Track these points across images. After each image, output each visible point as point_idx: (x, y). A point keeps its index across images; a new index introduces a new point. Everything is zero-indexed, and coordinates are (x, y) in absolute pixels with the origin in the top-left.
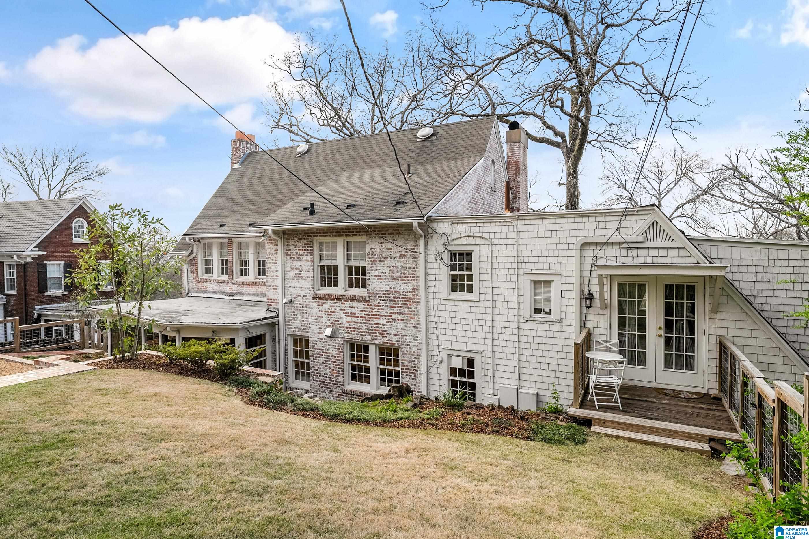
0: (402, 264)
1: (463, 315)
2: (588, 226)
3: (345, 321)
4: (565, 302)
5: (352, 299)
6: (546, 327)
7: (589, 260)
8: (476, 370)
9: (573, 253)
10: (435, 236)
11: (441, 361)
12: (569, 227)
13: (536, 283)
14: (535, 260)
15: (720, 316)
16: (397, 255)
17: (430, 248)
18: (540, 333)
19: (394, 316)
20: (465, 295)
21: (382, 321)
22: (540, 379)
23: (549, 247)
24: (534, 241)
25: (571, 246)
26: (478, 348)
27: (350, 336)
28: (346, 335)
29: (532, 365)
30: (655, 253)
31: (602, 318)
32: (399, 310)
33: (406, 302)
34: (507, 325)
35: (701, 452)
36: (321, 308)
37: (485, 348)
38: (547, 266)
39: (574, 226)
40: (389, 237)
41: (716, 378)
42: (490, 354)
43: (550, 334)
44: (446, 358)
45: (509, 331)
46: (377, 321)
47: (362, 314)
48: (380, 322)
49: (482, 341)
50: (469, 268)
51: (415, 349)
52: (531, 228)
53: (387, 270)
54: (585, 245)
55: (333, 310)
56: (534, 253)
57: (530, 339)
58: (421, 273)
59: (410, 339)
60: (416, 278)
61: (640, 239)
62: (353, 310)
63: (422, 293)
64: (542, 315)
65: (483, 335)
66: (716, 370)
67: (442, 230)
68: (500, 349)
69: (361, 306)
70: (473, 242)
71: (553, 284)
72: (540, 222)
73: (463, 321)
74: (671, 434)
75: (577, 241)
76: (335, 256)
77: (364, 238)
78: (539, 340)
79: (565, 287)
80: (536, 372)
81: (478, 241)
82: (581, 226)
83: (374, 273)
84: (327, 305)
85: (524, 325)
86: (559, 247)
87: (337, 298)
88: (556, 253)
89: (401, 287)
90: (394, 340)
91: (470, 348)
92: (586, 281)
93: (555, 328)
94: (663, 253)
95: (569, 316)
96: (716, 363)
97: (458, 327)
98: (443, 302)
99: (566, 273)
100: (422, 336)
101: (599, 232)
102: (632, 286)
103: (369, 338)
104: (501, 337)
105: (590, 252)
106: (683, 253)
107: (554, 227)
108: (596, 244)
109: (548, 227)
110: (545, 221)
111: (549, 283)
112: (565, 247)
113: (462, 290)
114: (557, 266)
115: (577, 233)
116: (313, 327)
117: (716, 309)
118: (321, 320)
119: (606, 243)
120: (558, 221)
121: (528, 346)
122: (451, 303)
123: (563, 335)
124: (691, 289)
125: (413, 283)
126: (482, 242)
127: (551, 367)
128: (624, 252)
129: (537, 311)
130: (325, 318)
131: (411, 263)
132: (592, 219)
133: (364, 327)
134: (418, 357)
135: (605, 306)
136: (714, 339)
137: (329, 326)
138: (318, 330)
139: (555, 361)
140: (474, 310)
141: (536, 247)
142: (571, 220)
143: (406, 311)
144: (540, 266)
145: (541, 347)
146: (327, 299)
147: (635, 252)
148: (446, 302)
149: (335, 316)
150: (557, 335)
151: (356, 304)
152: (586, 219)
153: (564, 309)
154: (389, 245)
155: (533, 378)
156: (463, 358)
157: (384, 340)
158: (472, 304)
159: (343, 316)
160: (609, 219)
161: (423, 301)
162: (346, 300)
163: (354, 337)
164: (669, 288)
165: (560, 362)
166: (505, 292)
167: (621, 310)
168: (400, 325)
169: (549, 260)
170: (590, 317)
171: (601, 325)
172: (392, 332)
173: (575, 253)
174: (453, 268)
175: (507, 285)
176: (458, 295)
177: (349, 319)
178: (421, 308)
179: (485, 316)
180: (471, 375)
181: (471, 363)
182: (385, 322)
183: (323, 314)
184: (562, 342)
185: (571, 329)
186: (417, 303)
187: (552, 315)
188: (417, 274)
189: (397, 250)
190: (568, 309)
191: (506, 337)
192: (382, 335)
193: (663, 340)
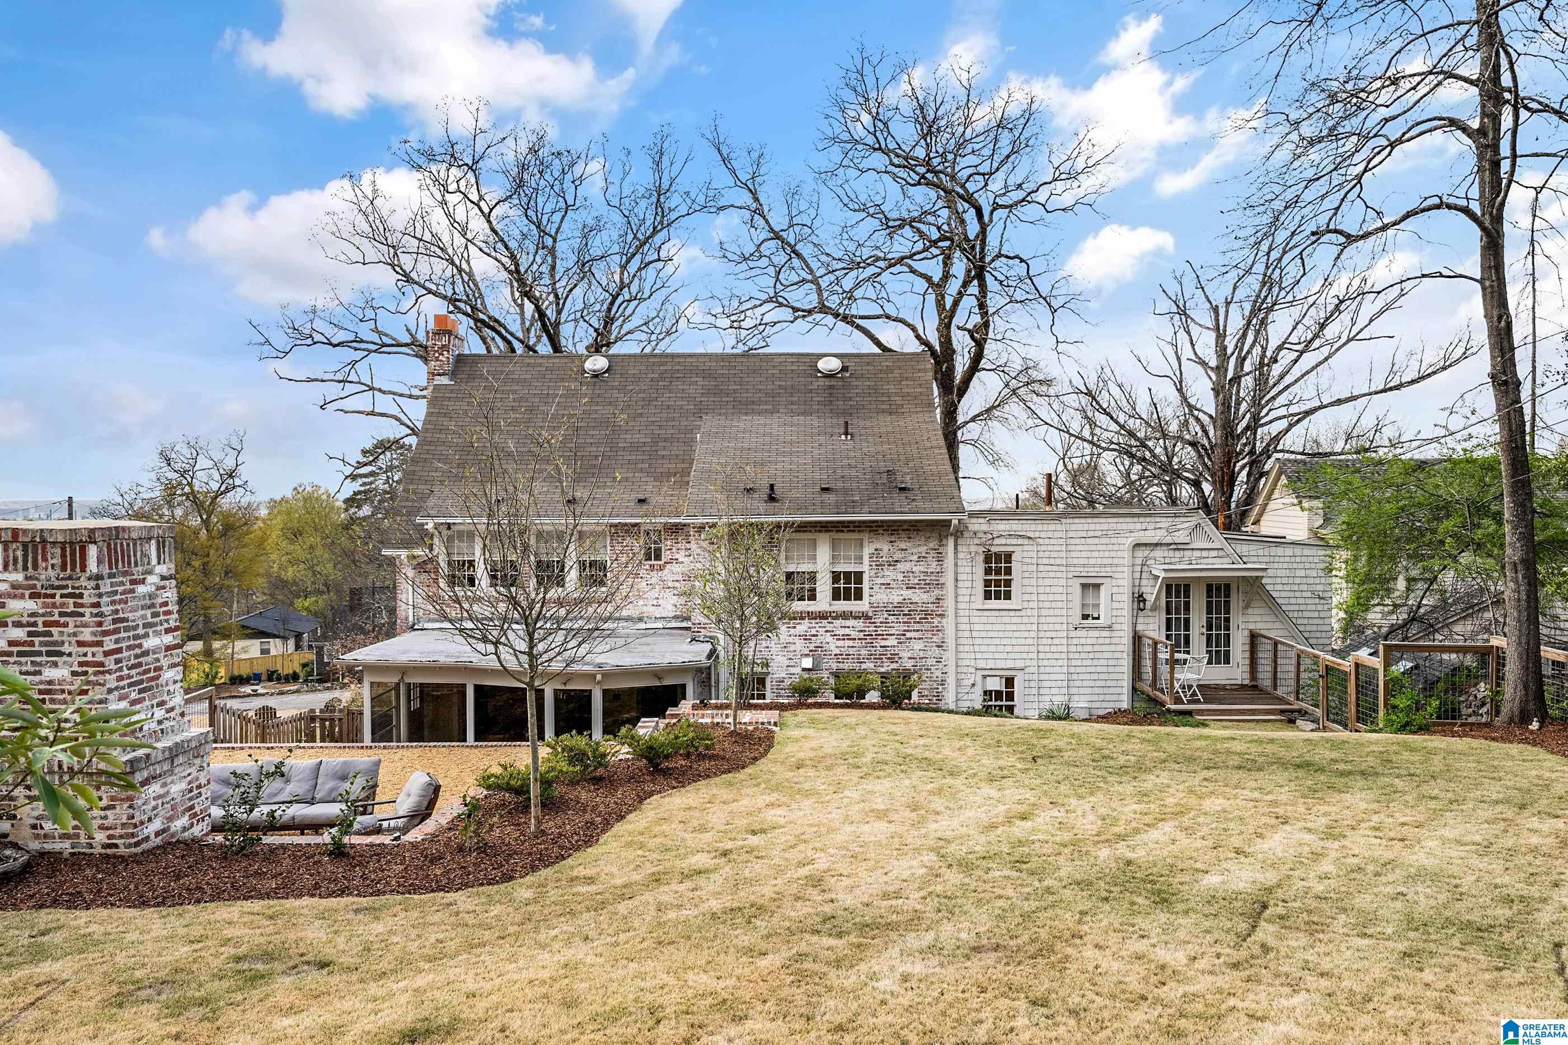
0: (922, 569)
1: (1002, 627)
2: (1139, 526)
3: (833, 646)
4: (1115, 605)
5: (845, 616)
6: (1096, 633)
7: (1139, 561)
8: (1016, 689)
9: (1125, 554)
10: (966, 534)
11: (973, 685)
12: (1120, 527)
13: (1085, 586)
14: (1084, 562)
15: (1250, 611)
16: (915, 558)
17: (960, 548)
18: (1089, 641)
19: (909, 635)
20: (1002, 604)
21: (892, 642)
22: (1089, 691)
23: (1099, 548)
24: (1083, 541)
25: (1122, 547)
26: (1019, 664)
27: (841, 666)
28: (834, 666)
29: (1081, 677)
30: (1197, 554)
31: (1151, 620)
32: (917, 627)
33: (927, 614)
34: (1053, 634)
35: (1281, 721)
36: (792, 631)
37: (1028, 663)
38: (1097, 568)
39: (1125, 526)
40: (903, 534)
41: (1247, 668)
42: (1034, 670)
43: (1101, 641)
44: (979, 679)
45: (1056, 641)
46: (883, 643)
47: (861, 635)
48: (888, 643)
49: (1025, 656)
50: (1008, 571)
51: (938, 673)
52: (1080, 527)
53: (900, 577)
54: (1138, 545)
55: (814, 632)
56: (1084, 554)
57: (1080, 648)
58: (949, 579)
59: (931, 662)
60: (941, 586)
61: (1187, 540)
62: (847, 631)
63: (949, 603)
64: (1090, 621)
65: (1026, 649)
66: (1247, 662)
67: (976, 528)
68: (1045, 663)
69: (859, 624)
70: (1014, 541)
71: (1102, 588)
72: (1089, 520)
73: (1001, 634)
74: (1253, 712)
75: (1130, 541)
76: (814, 558)
77: (865, 536)
78: (1089, 648)
79: (1115, 590)
80: (1085, 683)
81: (1020, 541)
82: (1132, 526)
83: (879, 581)
84: (803, 627)
85: (1073, 634)
86: (1110, 547)
87: (823, 616)
88: (1107, 554)
89: (918, 596)
90: (909, 664)
91: (1010, 664)
92: (1137, 582)
93: (1105, 634)
94: (1205, 554)
95: (1120, 620)
96: (1247, 655)
97: (995, 641)
98: (976, 613)
99: (1116, 575)
100: (949, 656)
101: (1149, 533)
102: (1178, 586)
103: (872, 665)
104: (1047, 649)
105: (1141, 553)
106: (1221, 553)
107: (1105, 526)
108: (1146, 545)
109: (1098, 527)
110: (1096, 520)
111: (1097, 586)
112: (1116, 547)
113: (998, 597)
114: (1108, 568)
115: (1127, 533)
116: (779, 659)
117: (1247, 607)
118: (792, 648)
119: (1156, 545)
120: (1109, 520)
121: (1077, 656)
122: (986, 613)
123: (1113, 640)
124: (1228, 587)
125: (937, 592)
126: (1026, 542)
127: (1102, 676)
128: (1171, 553)
129: (1085, 617)
130: (799, 645)
131: (934, 566)
132: (1142, 519)
133: (864, 652)
134: (943, 682)
135: (1155, 608)
136: (1246, 633)
137: (807, 655)
138: (787, 663)
139: (1105, 669)
140: (1014, 620)
141: (1086, 548)
142: (1121, 520)
143: (927, 627)
144: (1090, 569)
145: (1091, 656)
146: (802, 618)
147: (1181, 554)
148: (980, 613)
149: (817, 641)
150: (1107, 641)
151: (851, 622)
152: (1136, 520)
153: (1115, 613)
154: (903, 546)
155: (1082, 691)
156: (1001, 677)
157: (894, 666)
158: (1012, 613)
159: (829, 639)
160: (1158, 519)
161: (951, 612)
162: (836, 618)
163: (846, 666)
164: (1209, 587)
165: (1111, 669)
166: (1051, 597)
167: (1168, 611)
168: (918, 646)
169: (1099, 561)
170: (1140, 620)
171: (1151, 627)
172: (905, 655)
173: (1127, 554)
174: (988, 571)
175: (1054, 590)
176: (993, 604)
177: (841, 643)
178: (948, 624)
179: (1029, 627)
180: (1010, 696)
181: (1010, 682)
182: (895, 643)
183: (797, 640)
184: (1113, 648)
185: (1122, 634)
186: (942, 616)
187: (1101, 621)
188: (942, 580)
189: (915, 551)
190: (1119, 613)
191: (1054, 649)
192: (891, 660)
193: (1205, 638)
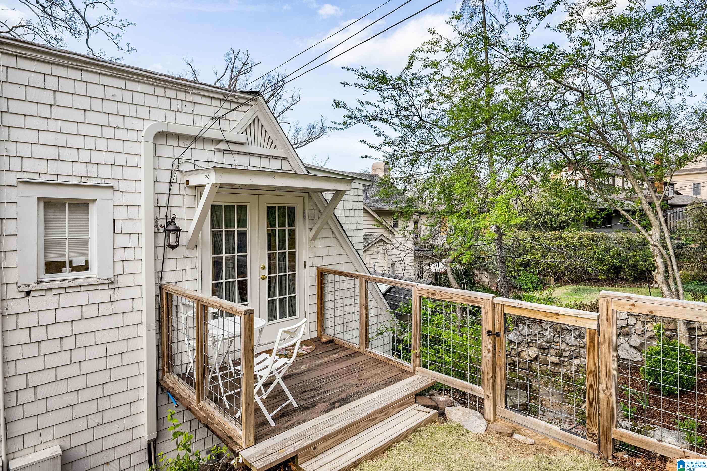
2: (164, 103)
4: (121, 241)
6: (80, 298)
7: (167, 164)
9: (140, 149)
12: (127, 96)
13: (50, 204)
14: (52, 153)
15: (317, 243)
18: (64, 315)
23: (83, 129)
24: (45, 111)
25: (133, 135)
30: (256, 162)
31: (189, 264)
38: (80, 169)
39: (138, 98)
41: (315, 317)
43: (90, 311)
52: (36, 80)
61: (242, 139)
64: (66, 274)
71: (93, 209)
75: (147, 128)
79: (121, 213)
82: (151, 101)
85: (19, 305)
86: (108, 132)
88: (102, 144)
92: (163, 201)
93: (101, 295)
94: (265, 163)
95: (130, 267)
96: (315, 299)
99: (123, 186)
101: (183, 119)
102: (229, 210)
105: (169, 149)
106: (284, 165)
107: (98, 91)
108: (178, 136)
109: (81, 88)
111: (82, 206)
112: (120, 135)
114: (105, 171)
115: (143, 112)
117: (314, 238)
119: (195, 139)
120: (105, 80)
121: (31, 350)
123: (118, 307)
124: (292, 211)
128: (220, 156)
129: (54, 267)
132: (170, 93)
135: (194, 243)
136: (314, 272)
141: (52, 125)
142: (131, 85)
144: (65, 168)
145: (69, 343)
150: (106, 309)
152: (160, 91)
153: (120, 254)
160: (198, 99)
164: (271, 213)
169: (84, 156)
170: (170, 265)
171: (189, 275)
173: (143, 149)
184: (117, 321)
185: (135, 292)
187: (93, 271)
190: (130, 254)
193: (266, 283)
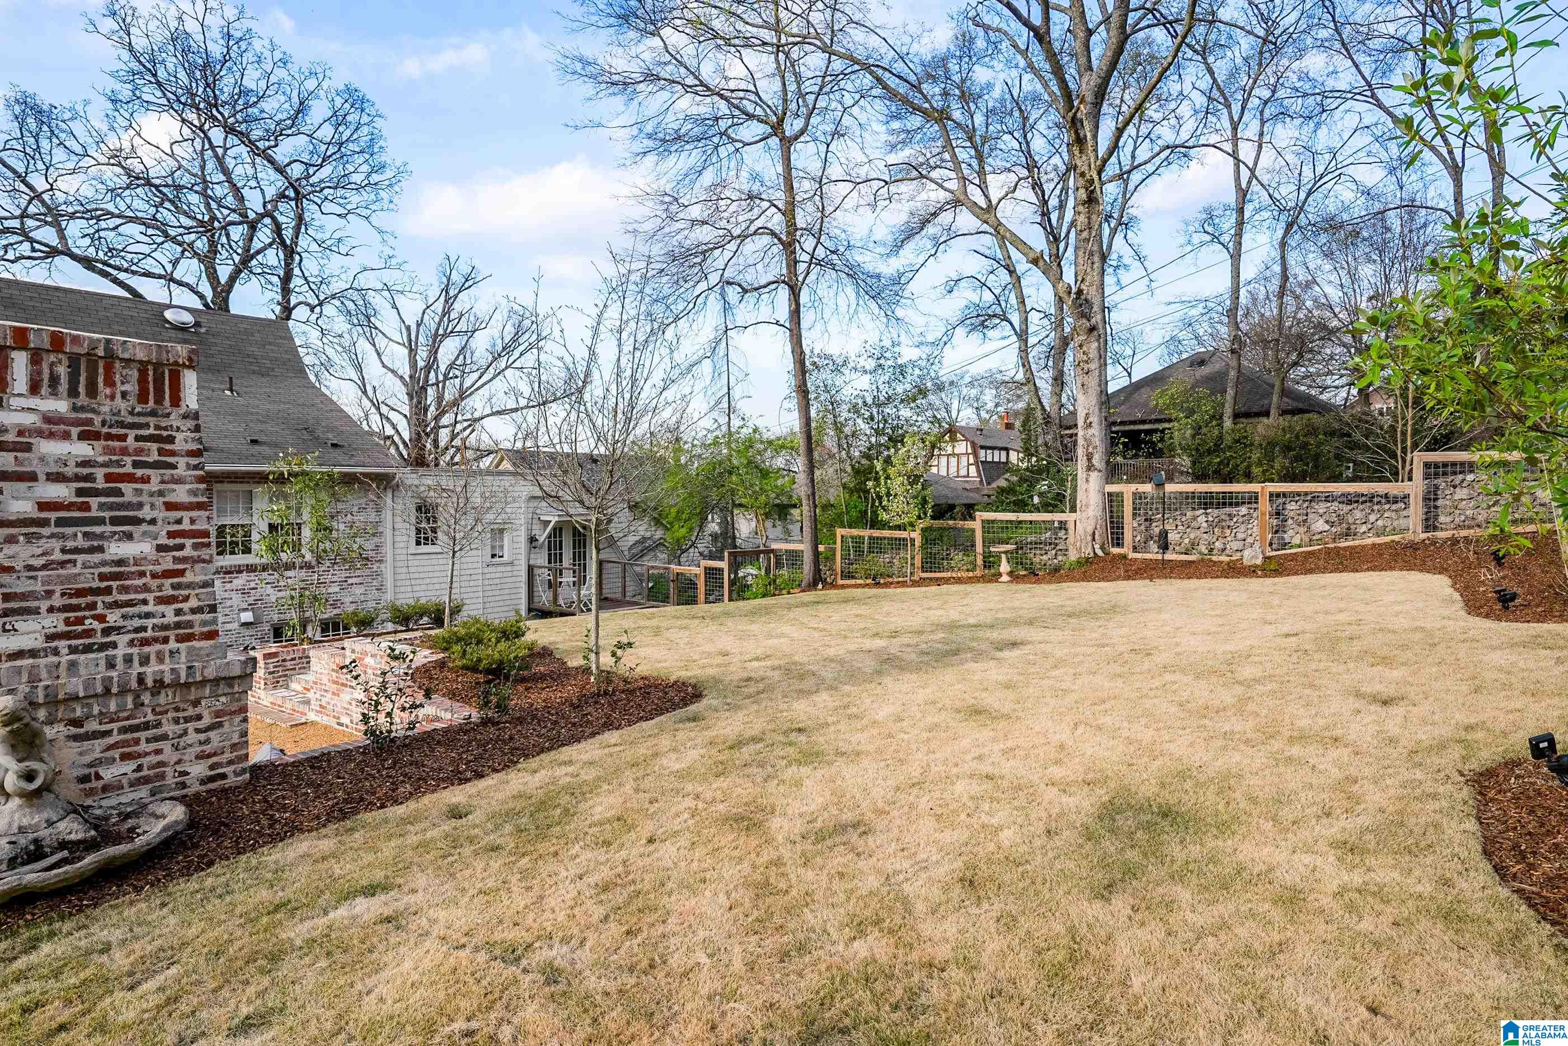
0: (362, 519)
1: (430, 569)
3: (275, 598)
4: (516, 546)
6: (502, 569)
7: (531, 510)
13: (494, 531)
16: (356, 509)
17: (396, 500)
18: (497, 575)
19: (350, 581)
20: (430, 548)
21: (335, 589)
25: (519, 499)
27: (282, 616)
28: (276, 618)
29: (492, 605)
30: (567, 504)
31: (539, 556)
32: (357, 573)
33: (367, 562)
34: (471, 572)
36: (228, 586)
43: (504, 575)
45: (474, 577)
47: (303, 585)
48: (330, 590)
50: (435, 520)
52: (490, 483)
54: (531, 499)
55: (252, 585)
57: (491, 582)
58: (387, 528)
60: (380, 534)
61: (560, 494)
62: (288, 582)
63: (388, 550)
64: (497, 559)
67: (410, 482)
68: (466, 596)
69: (302, 574)
70: (441, 494)
71: (506, 532)
72: (496, 478)
73: (431, 575)
75: (526, 495)
76: (249, 510)
78: (498, 581)
79: (515, 533)
80: (495, 610)
81: (445, 494)
84: (240, 581)
85: (486, 570)
87: (261, 568)
90: (351, 609)
92: (530, 527)
93: (509, 568)
94: (572, 504)
95: (518, 557)
97: (428, 581)
98: (410, 557)
99: (516, 522)
100: (388, 597)
102: (556, 530)
103: (315, 613)
104: (467, 584)
105: (532, 504)
107: (507, 483)
108: (535, 497)
109: (502, 483)
110: (500, 478)
111: (502, 531)
112: (516, 500)
113: (426, 543)
114: (511, 516)
118: (228, 603)
119: (542, 497)
120: (510, 478)
121: (489, 588)
122: (417, 557)
123: (515, 574)
125: (376, 539)
127: (507, 603)
129: (493, 556)
130: (236, 600)
131: (373, 517)
135: (541, 546)
137: (245, 610)
139: (508, 597)
140: (441, 561)
142: (517, 478)
143: (367, 572)
145: (499, 587)
146: (240, 572)
148: (413, 557)
149: (254, 595)
150: (510, 574)
151: (293, 573)
153: (515, 551)
154: (344, 497)
157: (337, 611)
158: (436, 556)
159: (270, 591)
161: (389, 558)
162: (275, 569)
163: (288, 616)
164: (574, 528)
165: (512, 597)
167: (549, 549)
168: (359, 590)
170: (533, 556)
171: (539, 560)
172: (348, 600)
173: (523, 505)
174: (419, 521)
176: (424, 549)
177: (282, 594)
178: (387, 569)
182: (337, 589)
183: (234, 595)
184: (513, 579)
185: (520, 568)
186: (380, 561)
187: (506, 558)
188: (380, 529)
189: (355, 502)
190: (518, 551)
191: (472, 583)
192: (334, 606)
